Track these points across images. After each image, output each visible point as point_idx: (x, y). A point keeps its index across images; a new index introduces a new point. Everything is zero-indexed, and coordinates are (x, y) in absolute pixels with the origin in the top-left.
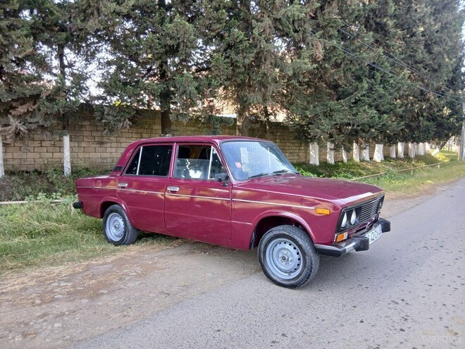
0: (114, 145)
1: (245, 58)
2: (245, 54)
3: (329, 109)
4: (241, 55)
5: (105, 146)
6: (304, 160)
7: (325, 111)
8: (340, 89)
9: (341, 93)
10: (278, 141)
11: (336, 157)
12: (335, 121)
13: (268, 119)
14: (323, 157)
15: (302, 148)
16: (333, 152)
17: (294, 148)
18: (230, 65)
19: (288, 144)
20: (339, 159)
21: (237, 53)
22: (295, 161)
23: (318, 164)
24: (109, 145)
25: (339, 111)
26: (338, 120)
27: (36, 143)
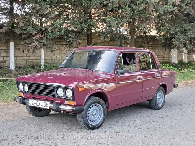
0: (58, 52)
1: (139, 7)
2: (139, 6)
3: (183, 29)
4: (137, 6)
5: (54, 52)
6: (167, 60)
7: (181, 30)
8: (190, 16)
9: (191, 19)
10: (150, 48)
11: (189, 58)
12: (187, 36)
13: (146, 35)
14: (180, 58)
15: (166, 52)
16: (187, 55)
17: (161, 52)
18: (131, 11)
19: (157, 50)
20: (191, 60)
21: (135, 5)
22: (162, 61)
23: (177, 62)
24: (56, 52)
25: (190, 30)
26: (189, 36)
27: (21, 51)
